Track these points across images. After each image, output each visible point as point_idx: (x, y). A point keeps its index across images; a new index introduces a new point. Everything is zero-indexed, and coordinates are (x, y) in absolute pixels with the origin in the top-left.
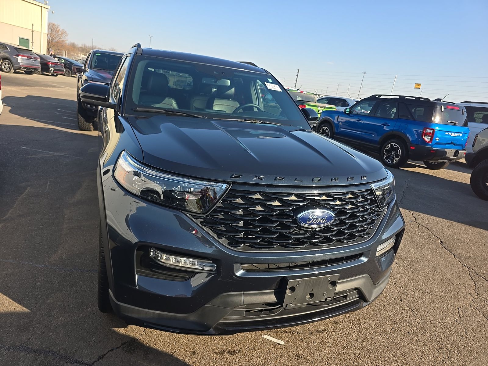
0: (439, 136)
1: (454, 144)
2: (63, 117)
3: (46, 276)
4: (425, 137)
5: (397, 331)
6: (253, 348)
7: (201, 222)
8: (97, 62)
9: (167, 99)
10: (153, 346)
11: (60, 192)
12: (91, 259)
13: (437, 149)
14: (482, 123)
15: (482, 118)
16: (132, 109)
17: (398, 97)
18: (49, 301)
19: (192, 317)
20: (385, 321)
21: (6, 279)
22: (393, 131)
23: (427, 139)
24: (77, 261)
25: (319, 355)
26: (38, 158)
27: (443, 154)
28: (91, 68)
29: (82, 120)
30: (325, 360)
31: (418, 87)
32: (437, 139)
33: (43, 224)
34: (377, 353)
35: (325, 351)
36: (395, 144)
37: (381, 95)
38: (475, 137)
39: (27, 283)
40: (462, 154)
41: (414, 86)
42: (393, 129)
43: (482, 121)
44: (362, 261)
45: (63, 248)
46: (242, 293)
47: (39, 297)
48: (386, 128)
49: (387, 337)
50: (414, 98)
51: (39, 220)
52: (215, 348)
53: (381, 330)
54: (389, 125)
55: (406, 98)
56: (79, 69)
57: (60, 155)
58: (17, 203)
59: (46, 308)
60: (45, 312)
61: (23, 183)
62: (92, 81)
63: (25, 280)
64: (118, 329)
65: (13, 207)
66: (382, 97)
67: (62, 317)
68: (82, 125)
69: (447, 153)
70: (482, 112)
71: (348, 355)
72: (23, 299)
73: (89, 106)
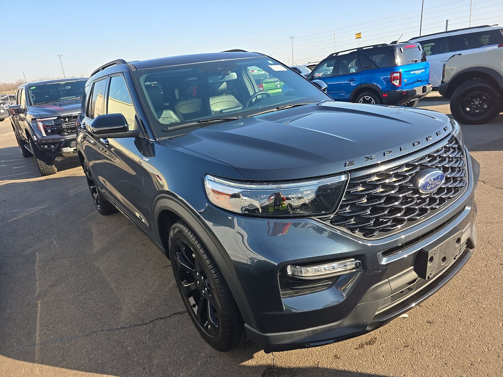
0: (406, 77)
1: (420, 81)
2: (13, 168)
3: (131, 338)
4: (394, 81)
5: (491, 266)
6: (385, 331)
7: (331, 223)
8: (35, 97)
9: (164, 112)
10: (292, 366)
11: (74, 246)
12: (163, 304)
13: (408, 90)
14: (431, 54)
15: (430, 50)
16: (163, 131)
17: (356, 50)
18: (155, 362)
19: (347, 322)
20: (475, 261)
21: (91, 357)
22: (361, 85)
23: (396, 83)
24: (150, 310)
25: (445, 314)
26: (21, 219)
27: (412, 94)
28: (31, 105)
29: (43, 164)
30: (455, 317)
31: (359, 37)
32: (405, 80)
33: (84, 286)
34: (491, 293)
35: (448, 309)
36: (366, 96)
37: (338, 53)
38: (443, 69)
39: (117, 353)
40: (430, 89)
41: (355, 37)
42: (360, 82)
43: (431, 53)
44: (467, 210)
45: (125, 302)
46: (387, 280)
47: (141, 361)
48: (353, 84)
49: (487, 275)
50: (372, 47)
51: (76, 283)
52: (351, 344)
53: (478, 270)
54: (356, 79)
55: (364, 49)
56: (17, 109)
57: (43, 208)
58: (37, 274)
59: (157, 370)
60: (161, 375)
61: (27, 251)
62: (41, 118)
63: (113, 350)
64: (246, 362)
65: (36, 279)
66: (340, 54)
67: (182, 373)
68: (44, 169)
69: (417, 91)
70: (428, 45)
71: (470, 304)
72: (126, 370)
73: (46, 147)
